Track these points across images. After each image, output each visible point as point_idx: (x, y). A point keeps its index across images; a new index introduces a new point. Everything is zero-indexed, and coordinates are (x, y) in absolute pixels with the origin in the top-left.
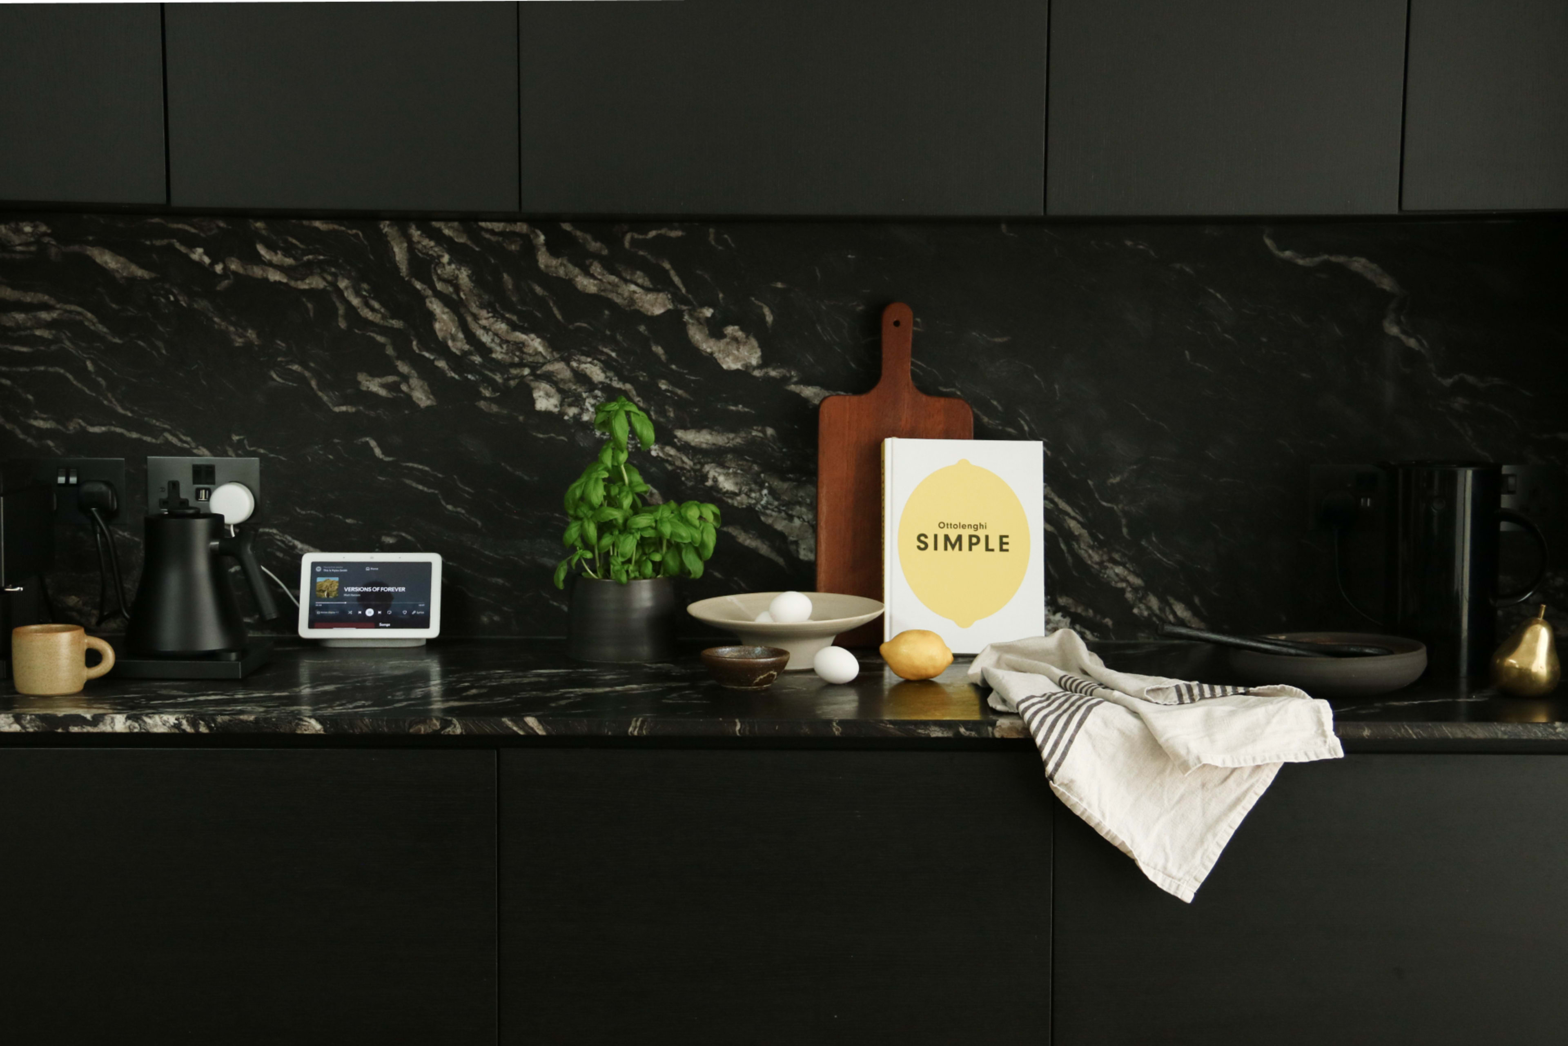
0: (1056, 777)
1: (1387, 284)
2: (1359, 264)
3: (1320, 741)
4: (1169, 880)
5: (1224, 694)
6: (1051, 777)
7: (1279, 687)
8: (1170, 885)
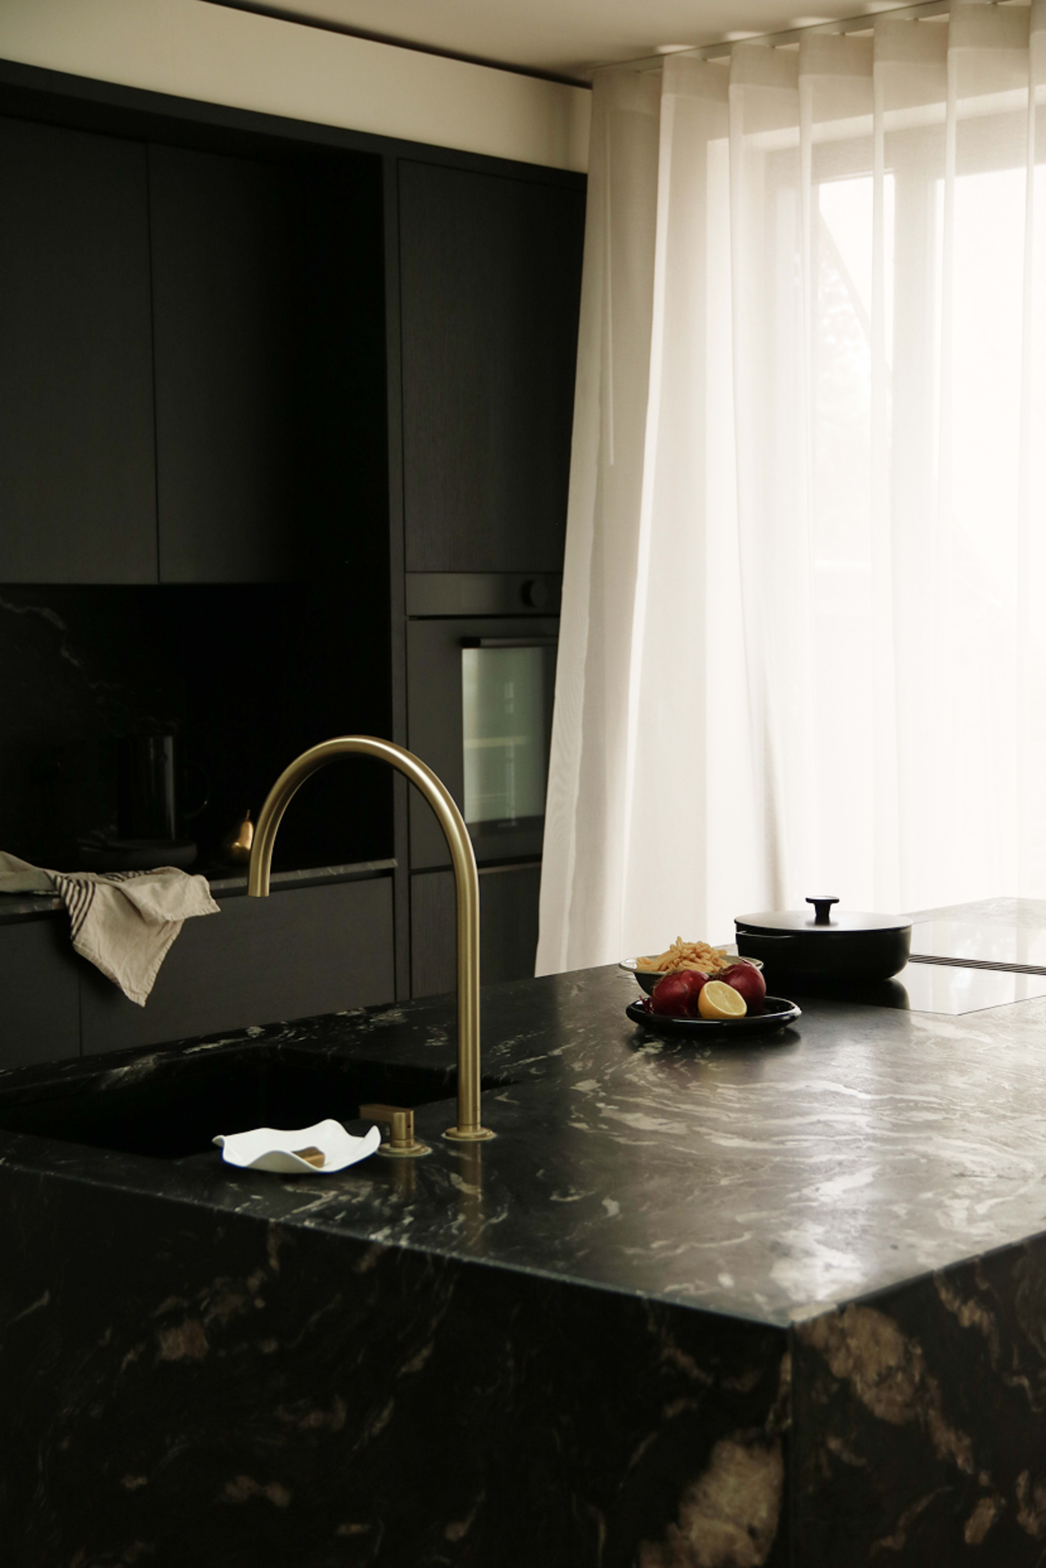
0: (77, 938)
1: (61, 625)
2: (46, 612)
3: (206, 901)
4: (133, 994)
5: (134, 876)
6: (74, 937)
7: (166, 868)
8: (134, 998)
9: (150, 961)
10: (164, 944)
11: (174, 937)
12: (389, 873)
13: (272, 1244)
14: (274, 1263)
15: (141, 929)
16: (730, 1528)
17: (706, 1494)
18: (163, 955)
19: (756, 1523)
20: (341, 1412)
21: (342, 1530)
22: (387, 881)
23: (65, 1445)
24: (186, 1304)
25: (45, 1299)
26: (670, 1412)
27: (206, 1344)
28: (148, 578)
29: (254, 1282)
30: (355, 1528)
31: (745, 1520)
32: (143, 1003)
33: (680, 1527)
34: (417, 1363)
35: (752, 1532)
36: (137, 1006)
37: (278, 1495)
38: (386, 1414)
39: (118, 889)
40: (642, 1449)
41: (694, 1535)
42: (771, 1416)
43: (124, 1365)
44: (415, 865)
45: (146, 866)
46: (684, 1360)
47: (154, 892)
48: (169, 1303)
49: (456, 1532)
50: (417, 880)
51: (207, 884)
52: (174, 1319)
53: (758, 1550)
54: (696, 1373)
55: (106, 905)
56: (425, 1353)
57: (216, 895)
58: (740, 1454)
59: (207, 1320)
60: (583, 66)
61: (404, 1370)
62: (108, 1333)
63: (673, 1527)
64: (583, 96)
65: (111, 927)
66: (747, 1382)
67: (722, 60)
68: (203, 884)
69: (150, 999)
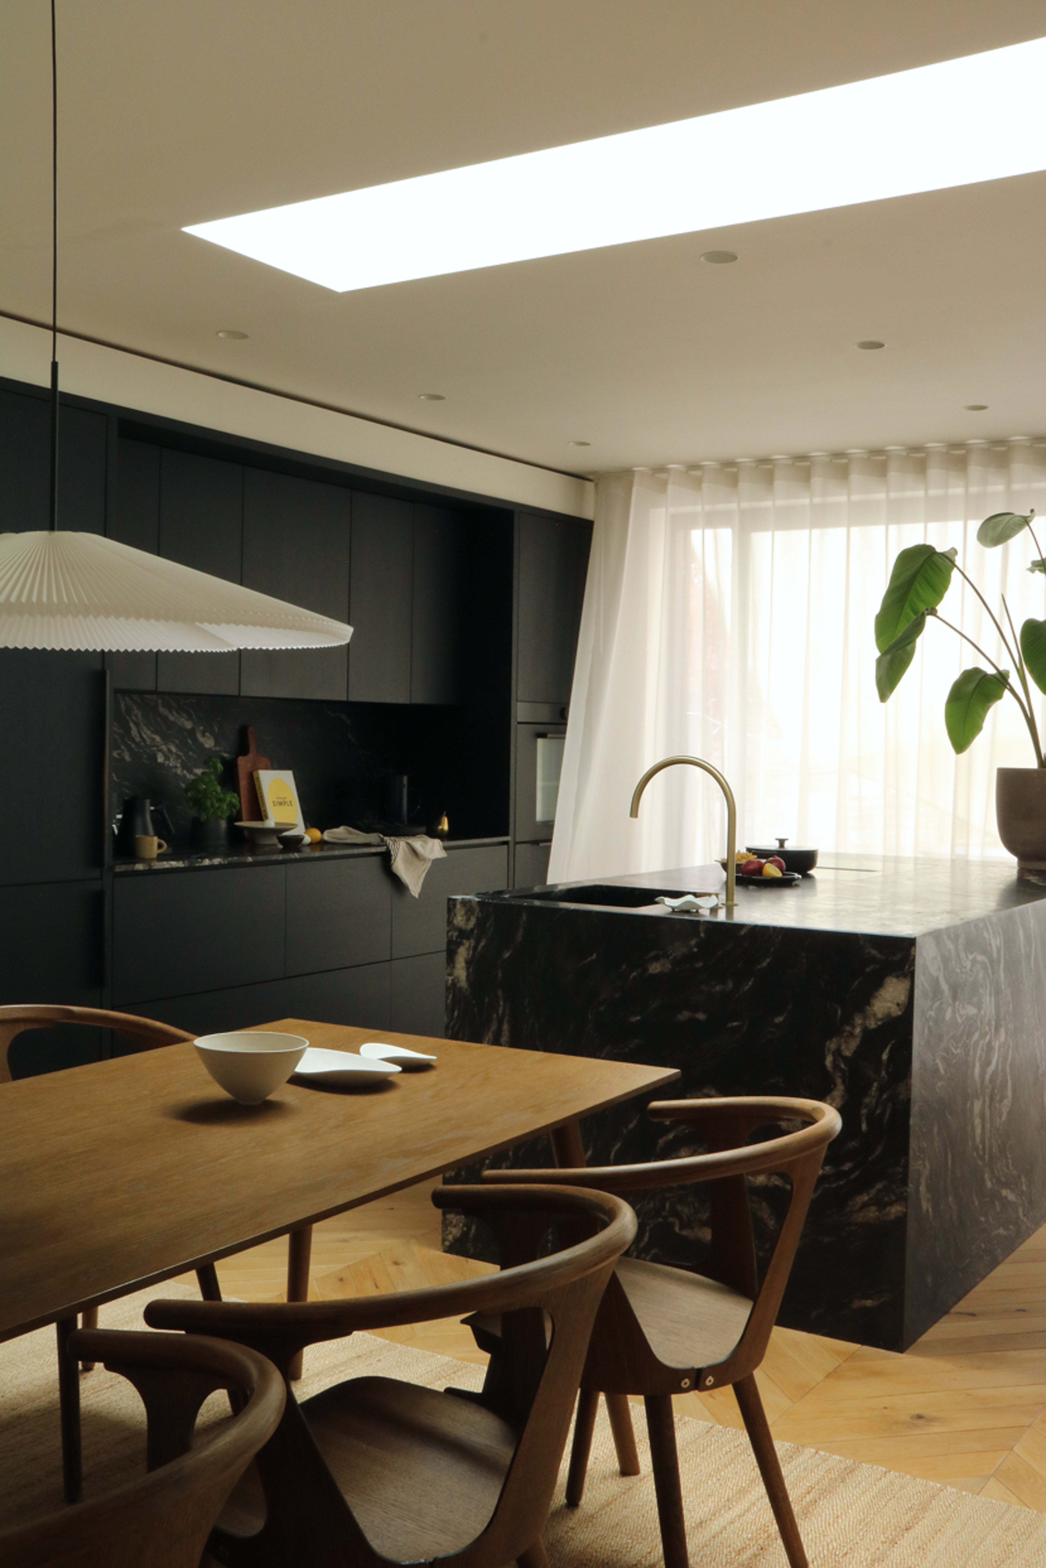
0: (393, 864)
3: (441, 851)
4: (414, 892)
8: (414, 894)
9: (419, 878)
10: (424, 870)
11: (428, 867)
12: (506, 843)
13: (702, 928)
14: (702, 935)
15: (416, 861)
16: (889, 1005)
17: (880, 995)
18: (424, 875)
19: (900, 1002)
20: (730, 984)
21: (730, 1025)
22: (506, 847)
23: (602, 1008)
24: (661, 953)
25: (594, 956)
26: (868, 970)
27: (670, 966)
28: (407, 702)
29: (693, 942)
30: (735, 1024)
31: (895, 1001)
32: (417, 896)
33: (870, 1006)
34: (764, 964)
35: (898, 1005)
36: (415, 898)
37: (701, 1016)
38: (750, 983)
39: (408, 844)
40: (856, 983)
41: (875, 1008)
42: (907, 967)
43: (631, 977)
44: (517, 840)
45: (413, 835)
46: (874, 952)
47: (422, 846)
48: (653, 953)
49: (779, 1019)
50: (518, 846)
51: (441, 843)
52: (656, 959)
53: (900, 1010)
54: (878, 956)
55: (404, 851)
56: (768, 960)
57: (446, 848)
58: (894, 980)
59: (671, 958)
60: (594, 473)
61: (759, 967)
62: (624, 967)
63: (868, 1008)
64: (590, 486)
65: (406, 861)
66: (898, 957)
67: (663, 476)
68: (439, 844)
69: (420, 895)
